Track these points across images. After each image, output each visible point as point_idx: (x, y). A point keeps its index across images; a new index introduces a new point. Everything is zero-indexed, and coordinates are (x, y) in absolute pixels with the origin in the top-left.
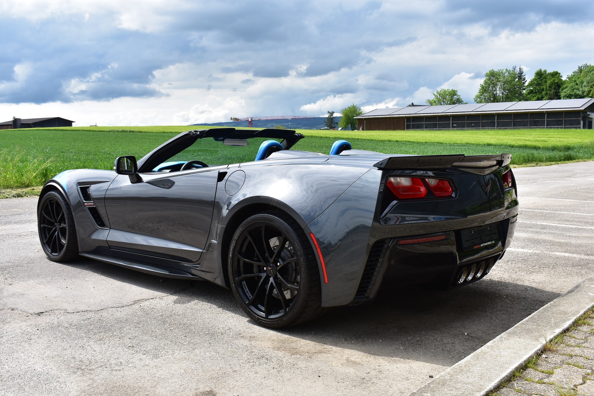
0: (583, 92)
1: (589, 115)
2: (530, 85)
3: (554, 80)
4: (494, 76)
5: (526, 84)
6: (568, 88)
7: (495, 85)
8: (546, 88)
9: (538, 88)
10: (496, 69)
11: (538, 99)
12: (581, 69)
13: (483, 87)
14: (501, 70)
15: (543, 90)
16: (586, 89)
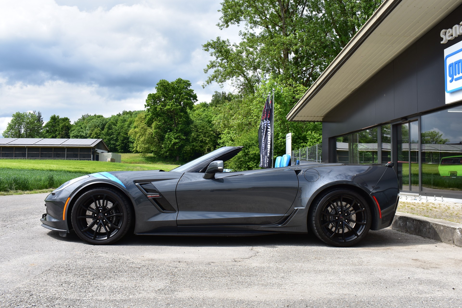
0: (86, 134)
1: (97, 151)
2: (47, 126)
3: (65, 124)
4: (19, 117)
5: (44, 125)
6: (75, 130)
7: (20, 124)
8: (59, 129)
9: (53, 129)
10: (21, 112)
11: (53, 137)
12: (84, 117)
13: (10, 125)
14: (25, 113)
15: (56, 130)
16: (89, 132)
